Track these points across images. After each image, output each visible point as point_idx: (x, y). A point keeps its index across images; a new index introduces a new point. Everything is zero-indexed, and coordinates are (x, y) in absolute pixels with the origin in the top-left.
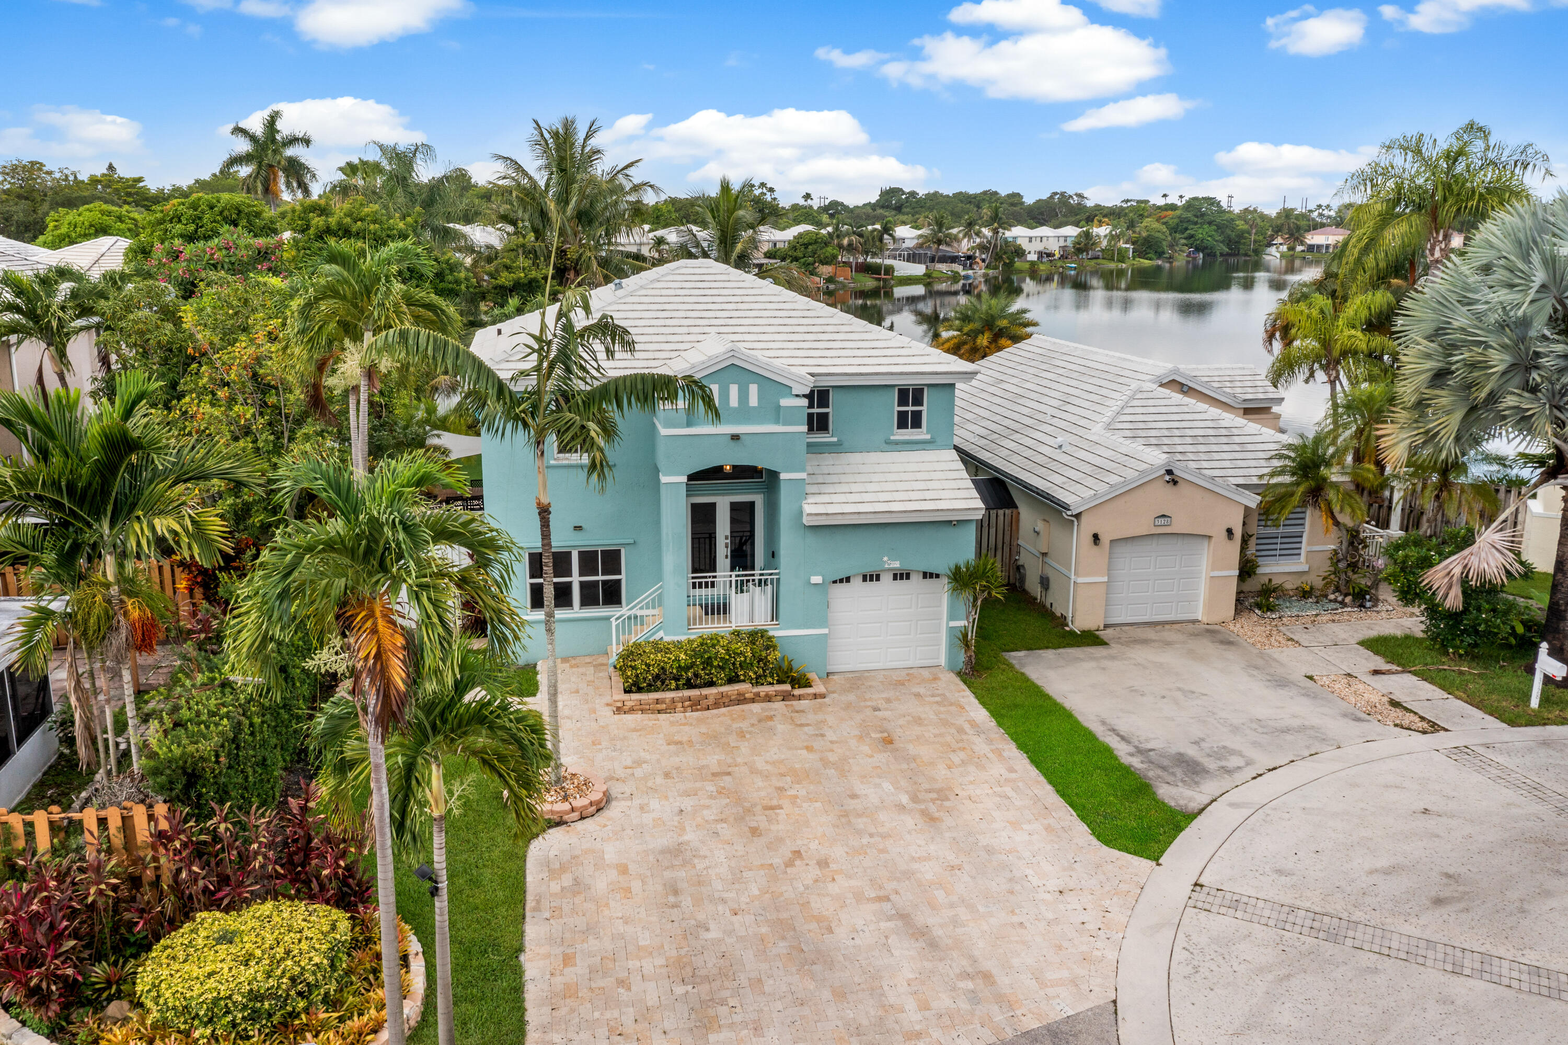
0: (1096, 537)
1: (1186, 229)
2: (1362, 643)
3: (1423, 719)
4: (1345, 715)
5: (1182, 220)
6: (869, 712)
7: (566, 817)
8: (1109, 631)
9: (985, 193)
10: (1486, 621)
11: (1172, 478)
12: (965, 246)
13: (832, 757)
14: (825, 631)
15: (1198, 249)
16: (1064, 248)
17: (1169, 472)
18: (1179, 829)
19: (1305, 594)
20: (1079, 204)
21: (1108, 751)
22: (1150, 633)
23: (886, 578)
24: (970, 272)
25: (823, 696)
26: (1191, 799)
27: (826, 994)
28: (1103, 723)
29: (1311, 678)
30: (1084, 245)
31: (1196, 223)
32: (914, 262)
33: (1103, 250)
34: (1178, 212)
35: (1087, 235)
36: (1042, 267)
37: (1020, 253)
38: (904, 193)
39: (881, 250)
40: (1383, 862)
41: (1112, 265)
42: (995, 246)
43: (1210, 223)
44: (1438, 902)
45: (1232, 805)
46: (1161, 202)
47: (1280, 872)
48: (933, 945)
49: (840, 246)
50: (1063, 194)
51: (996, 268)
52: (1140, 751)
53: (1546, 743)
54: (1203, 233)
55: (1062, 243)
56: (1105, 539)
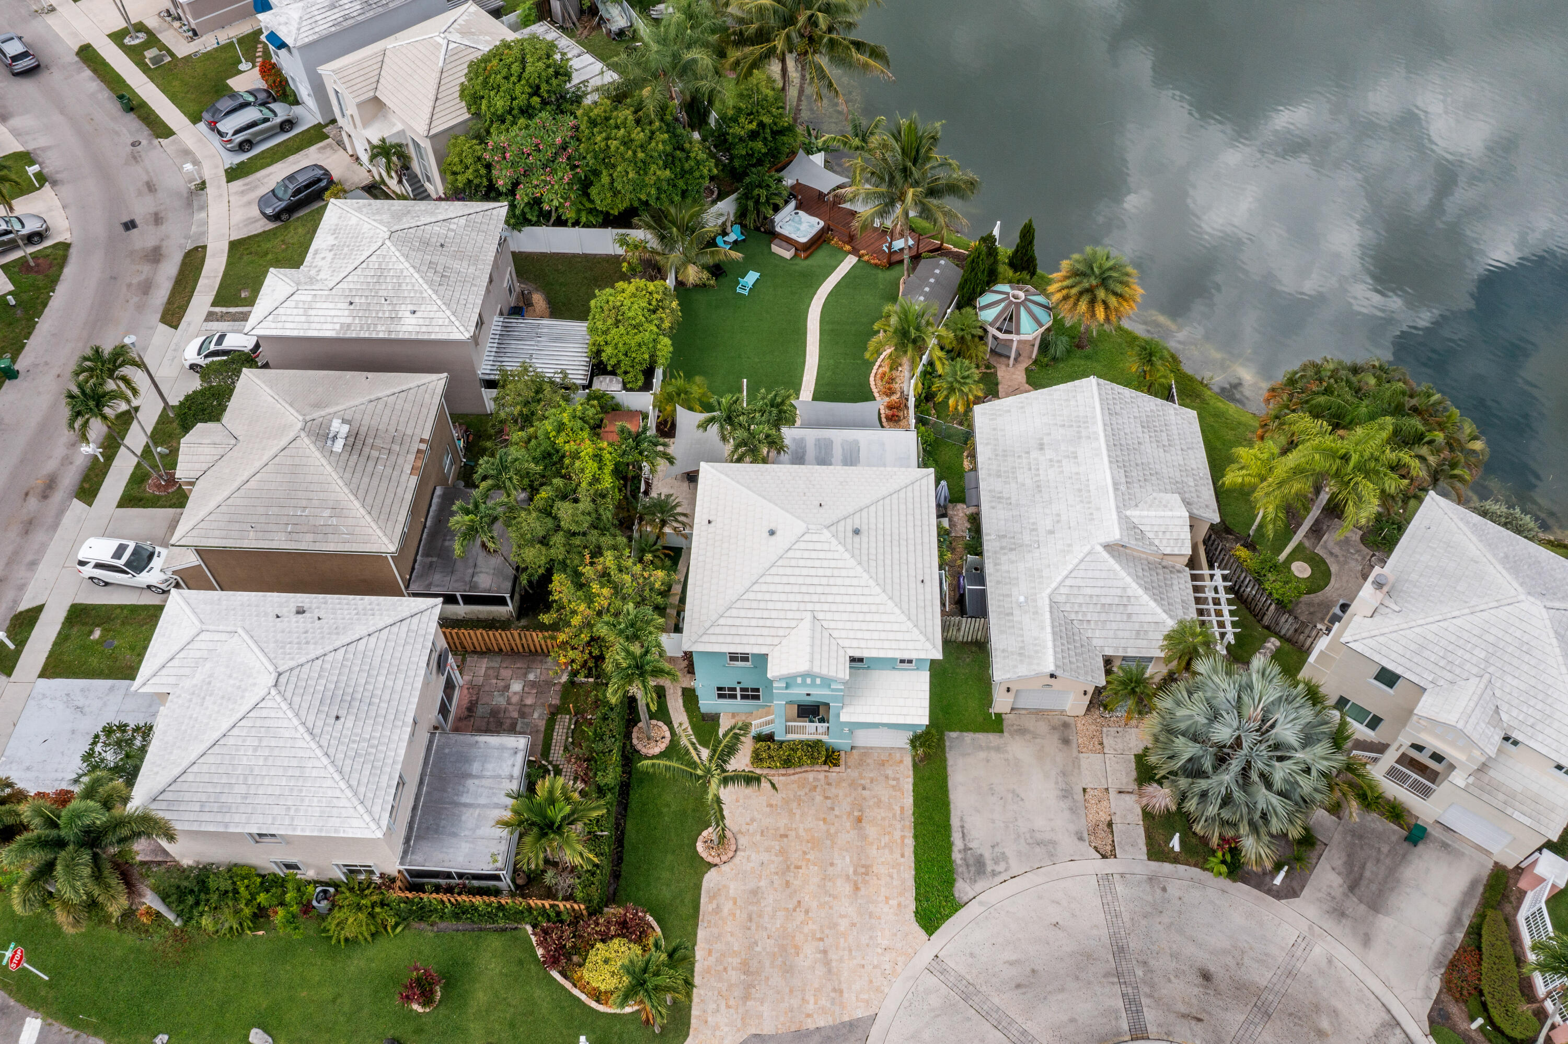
0: (1009, 689)
2: (1137, 755)
3: (1112, 842)
4: (1077, 832)
6: (860, 790)
7: (719, 863)
8: (1012, 716)
11: (1053, 676)
13: (832, 830)
18: (949, 915)
21: (949, 845)
25: (843, 772)
26: (966, 894)
27: (787, 990)
28: (961, 819)
29: (1085, 791)
40: (1014, 957)
45: (980, 903)
47: (971, 955)
52: (965, 849)
56: (1014, 690)
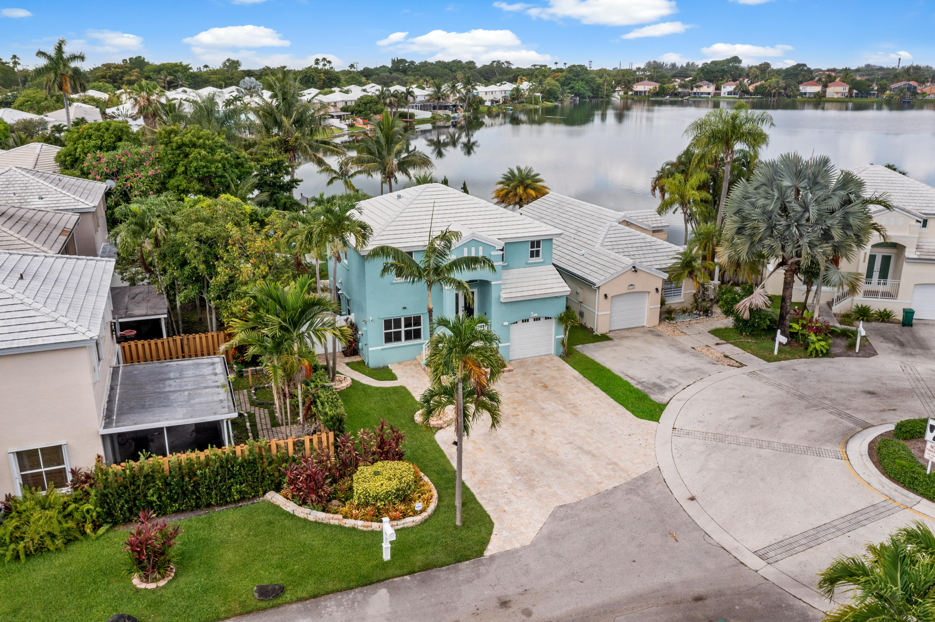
0: (606, 296)
1: (570, 83)
2: (710, 332)
3: (737, 362)
4: (709, 363)
5: (567, 78)
6: (533, 376)
7: (443, 426)
8: (611, 333)
9: (454, 61)
10: (758, 322)
11: (635, 269)
12: (452, 99)
13: (528, 395)
14: (509, 344)
15: (576, 95)
16: (504, 97)
17: (634, 267)
18: (662, 410)
19: (684, 312)
20: (508, 67)
21: (627, 384)
22: (627, 333)
23: (531, 321)
24: (456, 115)
25: (512, 370)
26: (663, 399)
27: (566, 474)
28: (622, 373)
29: (693, 348)
30: (516, 96)
31: (575, 80)
32: (424, 110)
33: (526, 98)
34: (565, 74)
35: (517, 90)
36: (494, 109)
37: (482, 102)
38: (407, 62)
39: (407, 104)
40: (732, 415)
41: (532, 107)
42: (469, 99)
43: (582, 80)
44: (752, 426)
45: (678, 400)
46: (554, 67)
47: (700, 422)
48: (594, 456)
49: (385, 104)
50: (498, 62)
51: (469, 111)
52: (639, 383)
53: (781, 368)
54: (579, 85)
55: (503, 95)
56: (609, 296)
